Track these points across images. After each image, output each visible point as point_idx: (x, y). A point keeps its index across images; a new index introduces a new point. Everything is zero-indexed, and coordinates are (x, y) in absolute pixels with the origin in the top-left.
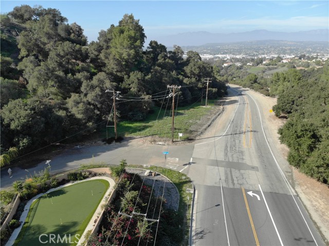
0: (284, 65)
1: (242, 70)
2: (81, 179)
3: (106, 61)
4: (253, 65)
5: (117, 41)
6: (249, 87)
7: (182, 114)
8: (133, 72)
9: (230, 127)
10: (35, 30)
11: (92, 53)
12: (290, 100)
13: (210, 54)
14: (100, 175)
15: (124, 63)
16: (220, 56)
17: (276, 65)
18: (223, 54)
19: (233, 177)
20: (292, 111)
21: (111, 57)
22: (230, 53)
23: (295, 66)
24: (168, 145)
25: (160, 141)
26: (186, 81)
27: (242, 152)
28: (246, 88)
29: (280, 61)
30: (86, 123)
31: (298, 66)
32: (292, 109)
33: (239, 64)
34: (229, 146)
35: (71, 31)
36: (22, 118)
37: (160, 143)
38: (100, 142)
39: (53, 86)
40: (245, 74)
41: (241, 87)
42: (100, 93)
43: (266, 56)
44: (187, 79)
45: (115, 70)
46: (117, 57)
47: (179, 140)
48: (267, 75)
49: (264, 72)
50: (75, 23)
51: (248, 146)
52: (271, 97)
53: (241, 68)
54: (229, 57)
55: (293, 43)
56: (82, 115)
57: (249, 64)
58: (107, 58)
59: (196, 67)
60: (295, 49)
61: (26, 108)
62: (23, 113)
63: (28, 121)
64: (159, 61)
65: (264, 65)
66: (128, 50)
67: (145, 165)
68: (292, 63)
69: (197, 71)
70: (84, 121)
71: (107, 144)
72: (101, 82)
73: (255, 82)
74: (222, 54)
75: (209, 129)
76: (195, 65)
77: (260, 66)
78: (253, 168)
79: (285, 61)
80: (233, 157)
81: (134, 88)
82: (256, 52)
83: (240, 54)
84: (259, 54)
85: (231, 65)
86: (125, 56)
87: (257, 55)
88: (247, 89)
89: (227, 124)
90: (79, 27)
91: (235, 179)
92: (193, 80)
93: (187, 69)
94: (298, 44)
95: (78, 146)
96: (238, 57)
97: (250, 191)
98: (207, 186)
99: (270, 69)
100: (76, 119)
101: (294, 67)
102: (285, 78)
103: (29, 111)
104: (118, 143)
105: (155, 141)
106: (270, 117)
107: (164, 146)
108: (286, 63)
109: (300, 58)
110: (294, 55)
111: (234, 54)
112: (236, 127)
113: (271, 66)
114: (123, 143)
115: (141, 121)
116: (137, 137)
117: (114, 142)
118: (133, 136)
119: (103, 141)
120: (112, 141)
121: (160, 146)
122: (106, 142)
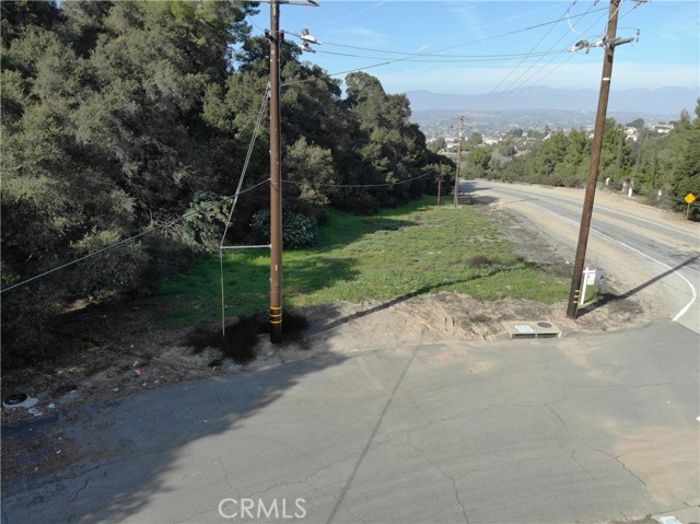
23: (515, 148)
31: (521, 149)
37: (522, 326)
38: (174, 355)
47: (582, 302)
55: (481, 115)
68: (508, 144)
70: (59, 222)
71: (231, 366)
79: (489, 142)
94: (493, 116)
101: (514, 152)
104: (292, 353)
114: (317, 348)
115: (305, 246)
116: (367, 307)
117: (266, 344)
118: (337, 302)
119: (197, 343)
120: (254, 342)
121: (534, 342)
122: (217, 353)
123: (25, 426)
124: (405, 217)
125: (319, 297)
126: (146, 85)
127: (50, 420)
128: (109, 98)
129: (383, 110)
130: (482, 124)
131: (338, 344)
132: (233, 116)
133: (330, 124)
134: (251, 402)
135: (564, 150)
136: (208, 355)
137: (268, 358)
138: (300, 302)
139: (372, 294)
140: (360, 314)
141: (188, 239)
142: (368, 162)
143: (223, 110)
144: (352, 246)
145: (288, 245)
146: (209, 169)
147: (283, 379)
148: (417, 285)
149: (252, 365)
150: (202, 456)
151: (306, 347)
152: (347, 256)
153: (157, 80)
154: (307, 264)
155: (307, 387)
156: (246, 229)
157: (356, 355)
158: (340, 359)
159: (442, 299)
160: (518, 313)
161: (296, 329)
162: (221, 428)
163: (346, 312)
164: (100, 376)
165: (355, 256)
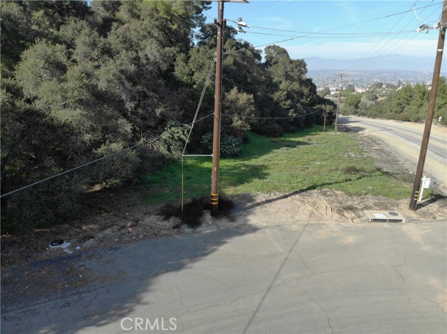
23: (377, 95)
24: (410, 219)
29: (354, 91)
30: (97, 144)
37: (378, 216)
38: (152, 220)
47: (420, 200)
68: (372, 92)
70: (87, 137)
71: (186, 229)
79: (360, 90)
94: (362, 74)
95: (65, 245)
100: (53, 127)
101: (377, 98)
104: (224, 223)
108: (363, 93)
114: (240, 221)
115: (234, 156)
116: (273, 197)
117: (208, 217)
118: (253, 193)
119: (166, 214)
120: (201, 215)
122: (178, 221)
123: (61, 259)
124: (301, 139)
125: (241, 189)
126: (141, 54)
127: (77, 256)
128: (118, 62)
129: (289, 69)
130: (355, 79)
131: (254, 219)
132: (192, 74)
133: (253, 79)
134: (198, 252)
135: (411, 97)
136: (173, 221)
137: (209, 226)
138: (230, 191)
139: (276, 189)
141: (163, 150)
142: (277, 103)
143: (187, 70)
144: (264, 157)
145: (223, 156)
147: (218, 239)
148: (307, 184)
149: (199, 229)
150: (166, 285)
151: (232, 220)
152: (261, 163)
153: (147, 51)
154: (235, 168)
155: (232, 246)
156: (198, 145)
157: (265, 228)
158: (254, 229)
159: (325, 194)
160: (375, 205)
162: (179, 267)
163: (259, 200)
164: (108, 231)
165: (266, 164)
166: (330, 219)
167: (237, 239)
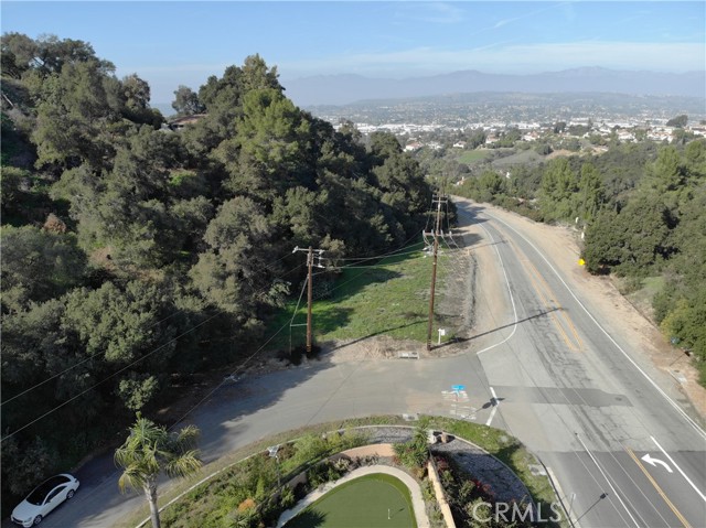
0: (527, 147)
1: (444, 158)
2: (336, 479)
3: (231, 167)
4: (466, 148)
5: (255, 121)
6: (489, 201)
7: (397, 275)
8: (292, 190)
9: (515, 301)
10: (49, 94)
11: (192, 147)
12: (618, 238)
13: (370, 123)
14: (368, 461)
15: (272, 171)
16: (390, 127)
17: (512, 146)
18: (396, 122)
19: (597, 426)
20: (621, 260)
21: (243, 158)
22: (410, 120)
23: (551, 147)
24: (423, 357)
25: (401, 349)
26: (386, 198)
27: (576, 363)
28: (481, 202)
29: (519, 138)
30: (244, 321)
31: (557, 148)
32: (620, 257)
33: (436, 146)
34: (543, 350)
35: (127, 94)
36: (132, 332)
37: (405, 354)
38: (273, 361)
39: (144, 237)
40: (452, 166)
41: (470, 201)
42: (249, 247)
43: (482, 125)
44: (386, 194)
45: (255, 186)
46: (259, 157)
47: (439, 343)
48: (496, 167)
49: (490, 161)
50: (135, 76)
51: (578, 347)
52: (548, 223)
53: (441, 154)
54: (408, 130)
56: (235, 305)
57: (457, 145)
58: (231, 158)
59: (400, 168)
60: (536, 110)
61: (134, 305)
62: (132, 320)
63: (145, 338)
64: (325, 157)
65: (489, 146)
66: (282, 143)
67: (405, 416)
68: (545, 142)
69: (403, 178)
70: (239, 318)
71: (293, 366)
72: (244, 219)
73: (497, 188)
74: (392, 123)
75: (480, 309)
76: (397, 164)
77: (481, 149)
78: (619, 399)
79: (528, 138)
80: (566, 376)
81: (300, 225)
82: (461, 117)
83: (429, 122)
84: (468, 121)
85: (420, 149)
86: (275, 154)
87: (464, 124)
88: (485, 205)
89: (506, 293)
90: (144, 83)
91: (602, 429)
92: (400, 196)
93: (381, 173)
94: (544, 98)
95: (232, 377)
96: (426, 128)
97: (644, 453)
98: (562, 453)
99: (501, 155)
100: (222, 315)
101: (550, 151)
102: (567, 184)
103: (145, 316)
104: (314, 362)
105: (390, 350)
106: (575, 271)
107: (416, 362)
108: (532, 142)
109: (556, 131)
110: (536, 121)
111: (417, 123)
112: (528, 301)
113: (502, 149)
114: (324, 361)
115: (327, 299)
116: (347, 342)
117: (305, 358)
118: (335, 339)
119: (281, 357)
120: (301, 357)
121: (406, 361)
122: (288, 361)
123: (233, 384)
125: (329, 337)
126: (252, 228)
127: (241, 382)
131: (334, 360)
134: (302, 379)
136: (285, 362)
137: (306, 364)
138: (320, 339)
139: (350, 336)
140: (343, 346)
141: (270, 302)
142: (374, 227)
144: (352, 299)
145: (316, 299)
146: (280, 266)
147: (313, 371)
148: (371, 332)
149: (302, 365)
150: (290, 393)
151: (319, 360)
152: (347, 307)
153: (257, 224)
154: (328, 313)
155: (321, 375)
156: (295, 294)
157: (340, 364)
158: (334, 365)
159: (379, 339)
160: (408, 347)
161: (317, 352)
162: (294, 386)
163: (339, 344)
164: (250, 369)
165: (352, 306)
166: (377, 357)
167: (322, 372)
